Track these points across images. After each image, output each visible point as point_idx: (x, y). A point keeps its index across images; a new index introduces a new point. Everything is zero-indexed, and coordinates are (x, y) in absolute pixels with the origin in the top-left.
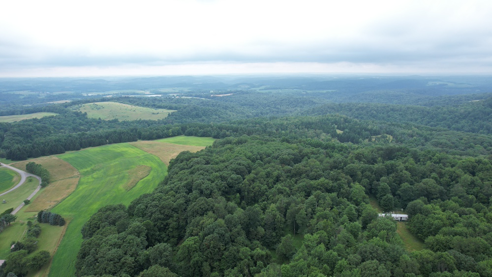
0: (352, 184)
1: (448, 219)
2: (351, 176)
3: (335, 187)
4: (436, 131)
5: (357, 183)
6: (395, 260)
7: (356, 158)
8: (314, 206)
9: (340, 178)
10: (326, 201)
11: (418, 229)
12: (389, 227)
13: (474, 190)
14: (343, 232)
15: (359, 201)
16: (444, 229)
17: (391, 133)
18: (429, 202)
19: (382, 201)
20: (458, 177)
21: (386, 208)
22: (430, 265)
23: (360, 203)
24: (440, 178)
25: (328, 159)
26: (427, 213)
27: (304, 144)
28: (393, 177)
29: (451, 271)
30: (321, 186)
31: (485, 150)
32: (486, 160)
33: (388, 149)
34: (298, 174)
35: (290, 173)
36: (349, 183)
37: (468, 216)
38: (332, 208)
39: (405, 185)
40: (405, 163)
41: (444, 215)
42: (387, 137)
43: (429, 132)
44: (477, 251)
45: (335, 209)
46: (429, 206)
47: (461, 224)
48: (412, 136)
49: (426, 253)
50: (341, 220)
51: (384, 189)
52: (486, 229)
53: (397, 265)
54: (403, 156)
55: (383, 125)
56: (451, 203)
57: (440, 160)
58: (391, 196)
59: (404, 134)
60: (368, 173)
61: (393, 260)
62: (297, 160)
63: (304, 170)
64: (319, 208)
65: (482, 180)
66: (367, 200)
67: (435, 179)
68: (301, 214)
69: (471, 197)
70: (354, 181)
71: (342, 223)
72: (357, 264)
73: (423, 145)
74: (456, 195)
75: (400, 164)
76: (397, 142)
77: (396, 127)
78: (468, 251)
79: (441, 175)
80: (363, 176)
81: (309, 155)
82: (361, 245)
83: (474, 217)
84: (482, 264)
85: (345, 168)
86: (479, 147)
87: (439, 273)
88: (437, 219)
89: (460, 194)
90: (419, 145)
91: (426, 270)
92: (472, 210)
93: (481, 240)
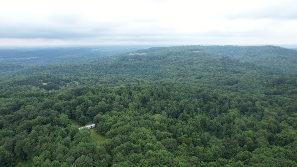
0: (59, 115)
1: (114, 120)
2: (58, 110)
3: (49, 120)
4: (100, 75)
5: (63, 114)
6: (93, 151)
7: (59, 99)
8: (36, 136)
9: (51, 113)
10: (44, 131)
11: (101, 130)
12: (86, 134)
13: (122, 102)
14: (60, 146)
15: (66, 124)
16: (113, 125)
17: (77, 80)
18: (104, 114)
19: (79, 121)
20: (114, 97)
21: (83, 124)
22: (110, 146)
23: (67, 125)
24: (107, 100)
25: (40, 103)
26: (103, 120)
27: (20, 96)
29: (119, 145)
30: (39, 122)
31: (123, 82)
32: (124, 87)
33: (77, 90)
34: (19, 118)
35: (12, 119)
36: (57, 115)
37: (122, 116)
38: (49, 134)
39: (90, 108)
40: (88, 96)
41: (111, 119)
42: (75, 83)
43: (97, 77)
44: (128, 131)
45: (52, 134)
46: (104, 116)
47: (120, 121)
48: (89, 80)
49: (107, 141)
50: (57, 139)
51: (79, 113)
52: (129, 119)
53: (95, 153)
54: (86, 92)
55: (72, 76)
56: (114, 112)
57: (105, 91)
58: (84, 116)
59: (85, 79)
60: (68, 106)
61: (92, 151)
62: (15, 109)
63: (23, 115)
64: (40, 137)
65: (124, 96)
66: (71, 122)
67: (105, 101)
68: (27, 145)
69: (121, 106)
70: (60, 113)
71: (58, 141)
72: (73, 162)
73: (95, 84)
74: (115, 107)
75: (85, 97)
76: (81, 85)
77: (79, 76)
78: (125, 133)
79: (107, 98)
80: (65, 109)
81: (25, 103)
82: (73, 150)
83: (124, 115)
84: (131, 136)
85: (53, 106)
86: (120, 81)
87: (115, 148)
88: (109, 121)
89: (117, 106)
90: (93, 84)
91: (109, 150)
92: (123, 112)
93: (128, 125)
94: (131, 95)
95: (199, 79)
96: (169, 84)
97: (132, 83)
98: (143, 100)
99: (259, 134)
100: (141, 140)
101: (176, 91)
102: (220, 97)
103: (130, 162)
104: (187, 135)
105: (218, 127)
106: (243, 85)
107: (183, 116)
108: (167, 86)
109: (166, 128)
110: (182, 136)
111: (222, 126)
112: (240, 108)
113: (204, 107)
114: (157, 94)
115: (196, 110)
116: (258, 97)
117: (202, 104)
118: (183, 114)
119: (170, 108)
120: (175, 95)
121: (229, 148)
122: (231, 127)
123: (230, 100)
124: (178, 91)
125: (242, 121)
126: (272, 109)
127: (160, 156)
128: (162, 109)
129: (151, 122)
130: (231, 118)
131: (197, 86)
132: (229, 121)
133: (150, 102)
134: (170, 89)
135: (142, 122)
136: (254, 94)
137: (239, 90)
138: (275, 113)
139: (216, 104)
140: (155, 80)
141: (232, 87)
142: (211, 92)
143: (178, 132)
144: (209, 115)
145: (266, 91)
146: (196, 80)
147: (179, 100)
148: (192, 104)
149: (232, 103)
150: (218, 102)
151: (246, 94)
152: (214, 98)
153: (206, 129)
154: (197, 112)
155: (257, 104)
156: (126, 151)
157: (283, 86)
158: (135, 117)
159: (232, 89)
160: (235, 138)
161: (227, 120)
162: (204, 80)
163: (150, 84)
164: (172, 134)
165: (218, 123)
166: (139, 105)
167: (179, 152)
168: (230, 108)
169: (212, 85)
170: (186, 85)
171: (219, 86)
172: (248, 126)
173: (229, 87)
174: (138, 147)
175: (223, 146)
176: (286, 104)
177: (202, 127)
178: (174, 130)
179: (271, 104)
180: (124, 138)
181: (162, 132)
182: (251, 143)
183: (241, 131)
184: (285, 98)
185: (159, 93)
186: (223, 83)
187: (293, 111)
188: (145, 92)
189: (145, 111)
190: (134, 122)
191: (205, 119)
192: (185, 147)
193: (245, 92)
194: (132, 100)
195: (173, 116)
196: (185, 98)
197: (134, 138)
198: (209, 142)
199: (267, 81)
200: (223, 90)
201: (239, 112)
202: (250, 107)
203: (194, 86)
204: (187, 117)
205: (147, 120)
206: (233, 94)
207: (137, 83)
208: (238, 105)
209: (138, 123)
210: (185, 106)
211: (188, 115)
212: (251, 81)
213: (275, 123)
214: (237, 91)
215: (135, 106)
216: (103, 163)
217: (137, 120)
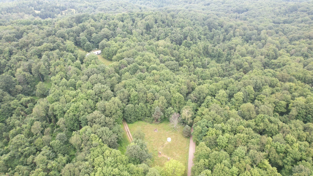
0: (65, 42)
1: (119, 45)
2: (62, 38)
3: (55, 46)
4: (98, 2)
5: (68, 41)
6: (104, 71)
7: (60, 26)
8: (48, 61)
9: (56, 40)
10: (54, 56)
11: (108, 55)
12: (95, 58)
13: (125, 29)
14: (73, 68)
15: (73, 50)
16: (119, 50)
17: (73, 7)
18: (108, 40)
19: (85, 47)
20: (117, 24)
21: (89, 50)
22: (118, 68)
23: (74, 51)
24: (109, 27)
25: (41, 31)
26: (109, 46)
27: (17, 24)
28: (86, 32)
29: (126, 66)
30: (46, 48)
31: (124, 9)
32: (127, 13)
33: (77, 17)
34: (26, 45)
35: (18, 46)
36: (62, 42)
37: (126, 42)
38: (59, 59)
39: (94, 35)
40: (89, 22)
41: (117, 44)
42: (71, 10)
43: (95, 3)
44: (133, 55)
45: (61, 59)
46: (109, 42)
47: (125, 46)
48: (86, 7)
49: (115, 63)
50: (68, 63)
51: (84, 40)
52: (134, 45)
53: (105, 73)
54: (87, 19)
55: (66, 2)
56: (118, 38)
57: (106, 18)
58: (89, 43)
59: (81, 6)
60: (72, 33)
61: (102, 72)
62: (19, 37)
63: (29, 42)
64: (51, 61)
65: (127, 23)
66: (77, 48)
67: (107, 28)
68: (42, 68)
69: (125, 33)
70: (65, 40)
71: (69, 65)
72: (87, 80)
73: (94, 12)
74: (119, 33)
75: (87, 24)
76: (79, 12)
77: (75, 2)
78: (130, 57)
79: (109, 25)
80: (69, 36)
81: (27, 31)
82: (85, 70)
83: (128, 41)
84: (136, 59)
85: (56, 34)
86: (121, 8)
87: (123, 69)
88: (114, 47)
89: (120, 32)
90: (92, 12)
91: (117, 70)
92: (127, 38)
93: (133, 50)
94: (134, 22)
95: (206, 6)
96: (174, 11)
97: (134, 10)
98: (147, 27)
99: (256, 60)
100: (146, 63)
101: (180, 18)
102: (226, 25)
103: (137, 79)
104: (188, 59)
105: (220, 53)
106: (253, 13)
107: (186, 42)
108: (172, 13)
109: (169, 53)
110: (184, 60)
111: (223, 53)
112: (245, 37)
113: (208, 35)
114: (161, 21)
115: (199, 38)
116: (265, 26)
117: (207, 32)
118: (186, 40)
119: (174, 35)
120: (179, 22)
121: (226, 71)
122: (232, 54)
123: (236, 28)
124: (183, 18)
125: (243, 48)
126: (275, 38)
127: (163, 74)
128: (166, 35)
129: (155, 47)
130: (234, 45)
131: (204, 13)
132: (231, 48)
133: (154, 29)
134: (175, 16)
135: (147, 47)
136: (262, 23)
137: (248, 18)
138: (277, 42)
139: (221, 32)
140: (159, 6)
141: (240, 14)
142: (218, 19)
143: (181, 56)
144: (212, 42)
145: (276, 20)
146: (204, 7)
147: (184, 28)
148: (196, 32)
149: (238, 31)
150: (224, 30)
151: (254, 23)
152: (220, 26)
153: (208, 56)
154: (200, 39)
155: (263, 33)
156: (133, 71)
157: (294, 15)
158: (139, 42)
159: (241, 17)
160: (234, 63)
161: (229, 47)
162: (212, 7)
163: (154, 11)
164: (175, 58)
165: (220, 50)
166: (142, 31)
167: (181, 72)
168: (234, 36)
169: (220, 12)
170: (192, 12)
171: (228, 14)
172: (248, 53)
173: (238, 15)
174: (144, 68)
175: (221, 69)
176: (292, 32)
177: (204, 53)
178: (176, 55)
179: (277, 33)
180: (131, 61)
181: (166, 56)
182: (247, 68)
183: (241, 57)
184: (293, 27)
185: (163, 19)
186: (232, 11)
187: (295, 40)
188: (148, 19)
189: (149, 38)
190: (138, 47)
191: (208, 46)
192: (186, 68)
193: (253, 21)
194: (135, 27)
195: (176, 43)
196: (190, 25)
197: (139, 61)
198: (208, 65)
199: (280, 9)
200: (230, 18)
201: (242, 41)
202: (255, 36)
203: (200, 13)
204: (191, 44)
205: (151, 46)
206: (239, 22)
207: (140, 10)
208: (243, 34)
209: (142, 48)
210: (189, 33)
211: (191, 42)
212: (262, 8)
213: (274, 50)
214: (245, 19)
215: (139, 33)
216: (113, 80)
217: (142, 45)
